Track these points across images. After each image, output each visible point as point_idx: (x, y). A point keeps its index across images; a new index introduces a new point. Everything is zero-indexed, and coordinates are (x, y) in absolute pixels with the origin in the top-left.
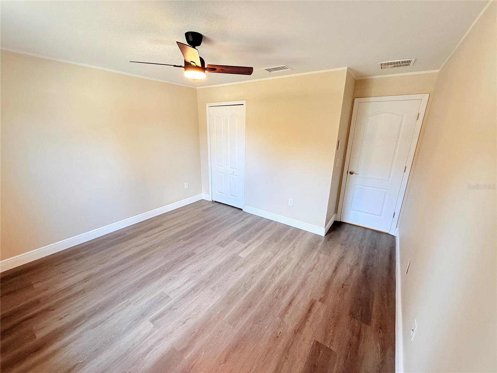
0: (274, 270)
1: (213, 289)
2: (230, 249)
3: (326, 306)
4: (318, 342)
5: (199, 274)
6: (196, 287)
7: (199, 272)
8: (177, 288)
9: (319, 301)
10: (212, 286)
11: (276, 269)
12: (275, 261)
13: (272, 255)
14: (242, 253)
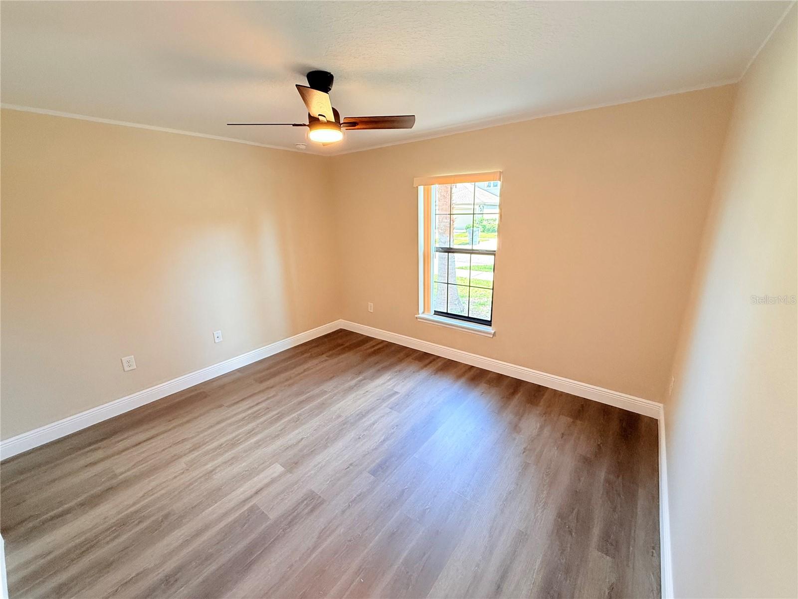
0: (243, 439)
1: (339, 416)
2: (295, 487)
5: (358, 434)
6: (360, 419)
7: (357, 437)
8: (384, 416)
10: (340, 420)
11: (238, 441)
12: (227, 455)
13: (217, 471)
14: (275, 475)
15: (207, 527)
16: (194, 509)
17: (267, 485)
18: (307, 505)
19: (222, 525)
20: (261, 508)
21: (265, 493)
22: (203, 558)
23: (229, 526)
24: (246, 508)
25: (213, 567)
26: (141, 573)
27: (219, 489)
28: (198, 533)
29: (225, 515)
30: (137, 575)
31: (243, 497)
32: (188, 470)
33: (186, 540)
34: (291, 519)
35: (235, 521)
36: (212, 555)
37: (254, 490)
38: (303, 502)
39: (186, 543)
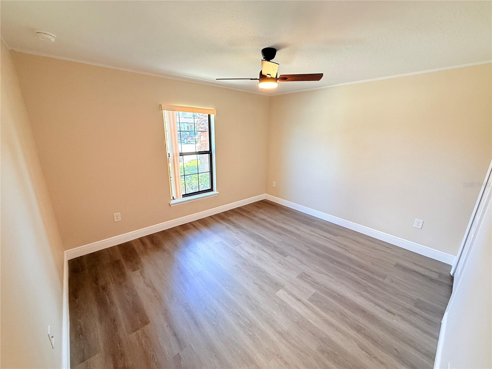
0: (246, 320)
2: (295, 283)
3: (168, 358)
4: (146, 324)
9: (179, 353)
11: (247, 323)
12: (264, 328)
13: (280, 329)
14: (286, 293)
15: (326, 321)
16: (315, 334)
17: (294, 296)
18: (306, 278)
19: (323, 313)
20: (310, 296)
21: (299, 296)
22: (343, 317)
23: (323, 310)
24: (310, 304)
25: (346, 311)
26: (361, 348)
27: (298, 323)
28: (331, 325)
29: (317, 314)
30: (363, 350)
31: (303, 307)
32: (277, 355)
33: (336, 330)
34: (314, 283)
35: (320, 307)
36: (341, 313)
37: (297, 302)
38: (304, 280)
39: (338, 329)
